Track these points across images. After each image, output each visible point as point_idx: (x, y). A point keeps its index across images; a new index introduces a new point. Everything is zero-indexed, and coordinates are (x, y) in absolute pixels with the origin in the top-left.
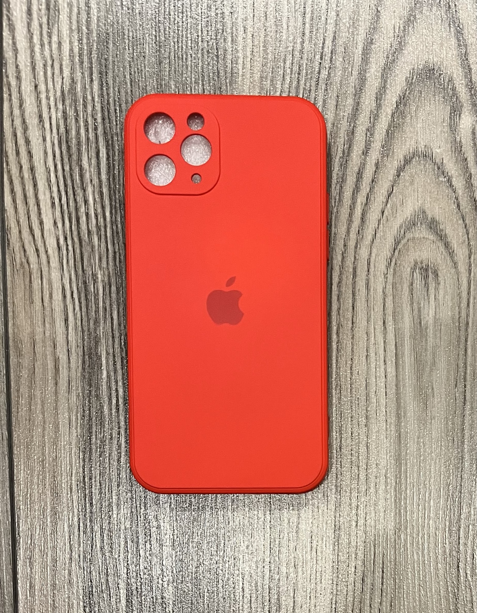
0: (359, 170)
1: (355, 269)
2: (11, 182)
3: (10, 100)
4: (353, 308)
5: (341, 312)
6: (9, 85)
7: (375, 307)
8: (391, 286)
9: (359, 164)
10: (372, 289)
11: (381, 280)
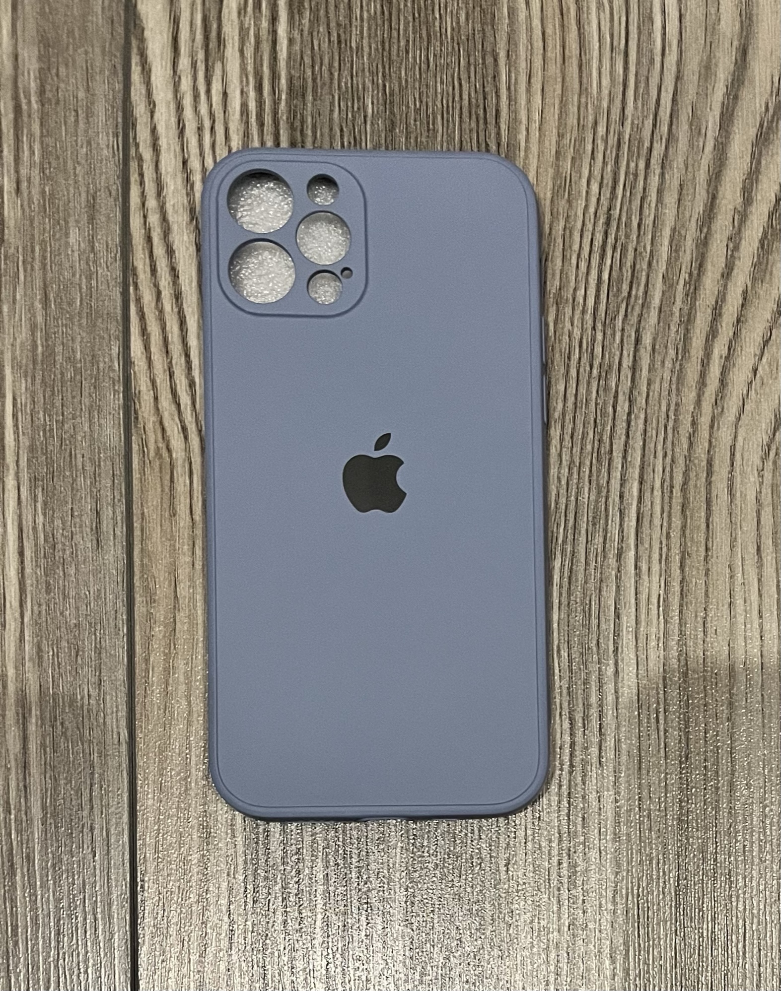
0: (717, 302)
1: (710, 464)
2: (142, 317)
3: (142, 183)
4: (708, 526)
5: (688, 532)
6: (140, 159)
7: (744, 524)
8: (770, 491)
9: (716, 293)
10: (738, 495)
11: (752, 479)
